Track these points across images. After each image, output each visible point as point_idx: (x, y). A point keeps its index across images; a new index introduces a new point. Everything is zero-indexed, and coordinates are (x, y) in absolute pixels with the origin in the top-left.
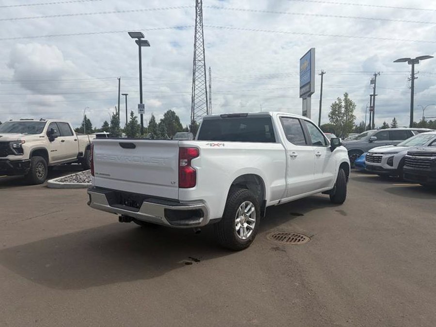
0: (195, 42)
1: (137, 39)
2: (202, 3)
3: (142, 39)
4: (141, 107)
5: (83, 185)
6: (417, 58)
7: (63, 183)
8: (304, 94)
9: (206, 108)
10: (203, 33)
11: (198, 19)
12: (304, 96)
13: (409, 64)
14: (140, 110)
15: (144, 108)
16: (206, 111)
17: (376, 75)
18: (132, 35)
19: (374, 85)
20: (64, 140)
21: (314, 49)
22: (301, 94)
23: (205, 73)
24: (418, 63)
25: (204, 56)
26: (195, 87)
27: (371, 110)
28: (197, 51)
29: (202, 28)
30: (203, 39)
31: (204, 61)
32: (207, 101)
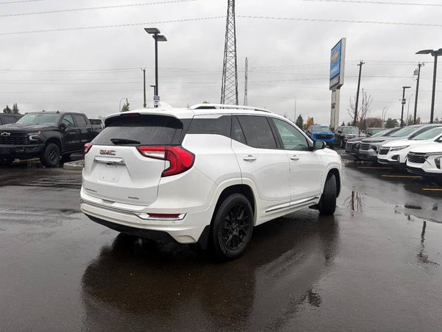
0: (227, 33)
1: (154, 35)
3: (159, 34)
6: (439, 50)
8: (333, 86)
9: (235, 100)
10: (234, 23)
11: (231, 11)
12: (333, 88)
13: (433, 56)
14: (156, 102)
15: (159, 99)
16: (235, 103)
17: (420, 66)
18: (149, 31)
22: (331, 86)
23: (236, 65)
25: (235, 47)
26: (225, 79)
27: (404, 103)
28: (228, 42)
29: (234, 18)
30: (235, 30)
31: (235, 51)
32: (237, 93)
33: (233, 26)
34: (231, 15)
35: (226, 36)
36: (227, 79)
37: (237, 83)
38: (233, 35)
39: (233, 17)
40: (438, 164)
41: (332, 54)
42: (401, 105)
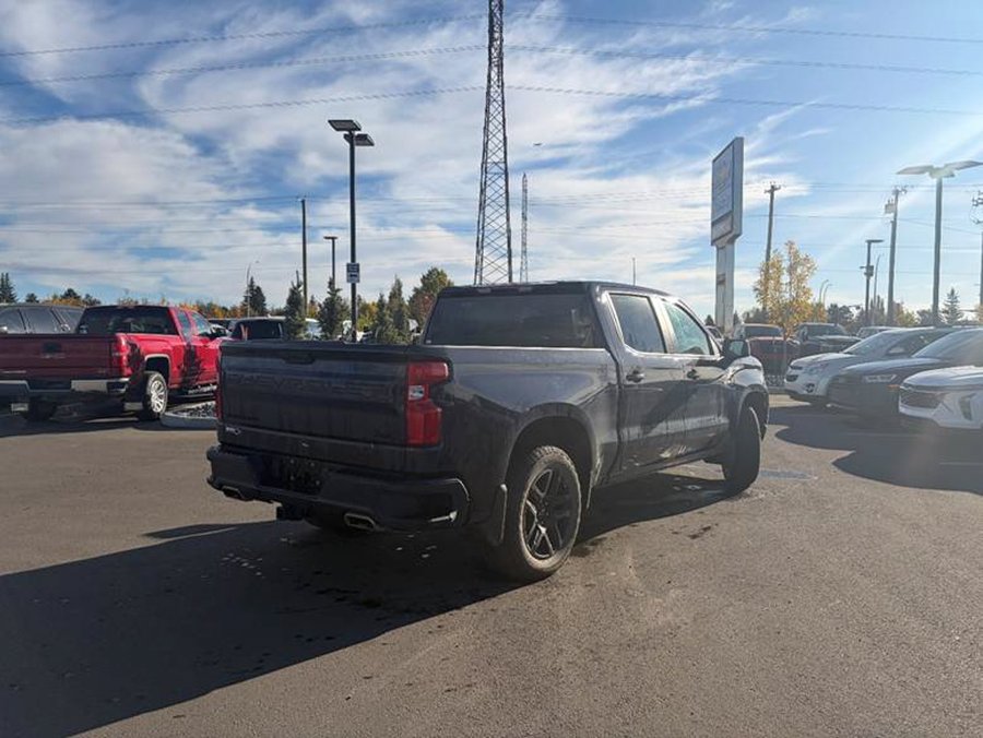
0: (487, 122)
1: (347, 133)
2: (502, 41)
3: (357, 133)
4: (353, 271)
6: (946, 166)
8: (720, 238)
9: (507, 267)
10: (503, 103)
11: (493, 75)
12: (720, 241)
13: (931, 175)
14: (351, 276)
15: (358, 271)
17: (897, 193)
18: (337, 125)
21: (742, 139)
22: (719, 235)
23: (507, 192)
24: (953, 176)
25: (505, 153)
26: (484, 220)
27: (870, 271)
28: (491, 146)
29: (502, 92)
30: (504, 116)
31: (505, 162)
32: (510, 251)
33: (500, 109)
34: (495, 86)
35: (486, 129)
36: (488, 220)
37: (509, 231)
38: (501, 127)
39: (499, 91)
40: (967, 410)
41: (716, 170)
42: (865, 278)
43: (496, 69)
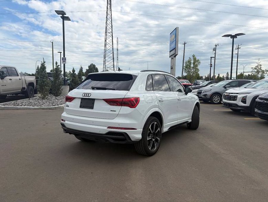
1: (61, 15)
3: (65, 16)
4: (64, 59)
5: (17, 108)
6: (235, 35)
7: (4, 106)
8: (171, 56)
10: (111, 15)
11: (108, 7)
13: (231, 38)
14: (63, 61)
15: (66, 60)
16: (113, 65)
17: (216, 46)
18: (58, 12)
19: (215, 51)
20: (11, 79)
21: (178, 27)
22: (170, 56)
23: (112, 41)
24: (237, 38)
25: (112, 30)
26: (106, 49)
27: (211, 66)
28: (107, 27)
29: (111, 12)
30: (111, 19)
31: (112, 33)
32: (113, 58)
33: (111, 17)
34: (109, 10)
35: (106, 22)
36: (107, 49)
37: (113, 53)
38: (111, 22)
39: (110, 12)
41: (171, 36)
42: (210, 67)
43: (109, 5)
